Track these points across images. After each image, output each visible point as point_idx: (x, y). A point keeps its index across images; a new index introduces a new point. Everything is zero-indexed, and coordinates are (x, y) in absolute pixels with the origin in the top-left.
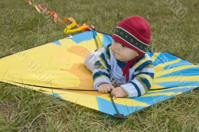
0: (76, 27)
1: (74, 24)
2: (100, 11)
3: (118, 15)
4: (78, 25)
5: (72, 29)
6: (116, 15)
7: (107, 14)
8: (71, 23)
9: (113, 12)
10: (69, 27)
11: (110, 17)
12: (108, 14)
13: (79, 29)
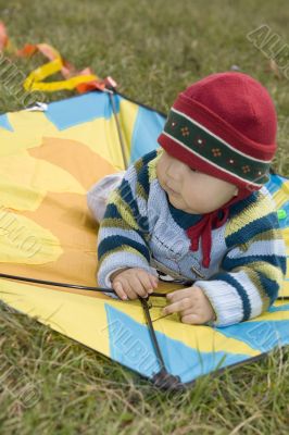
0: (58, 77)
1: (56, 65)
2: (131, 29)
3: (187, 50)
4: (65, 71)
5: (48, 80)
6: (180, 50)
7: (153, 43)
8: (46, 61)
9: (172, 37)
10: (40, 73)
11: (163, 55)
12: (157, 43)
13: (68, 85)
